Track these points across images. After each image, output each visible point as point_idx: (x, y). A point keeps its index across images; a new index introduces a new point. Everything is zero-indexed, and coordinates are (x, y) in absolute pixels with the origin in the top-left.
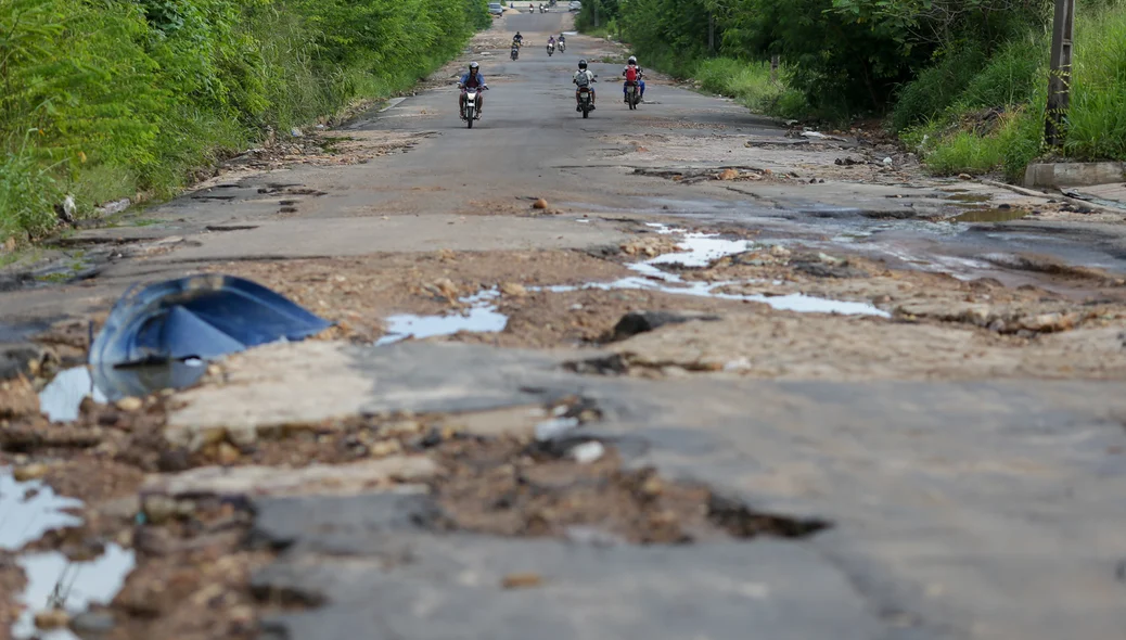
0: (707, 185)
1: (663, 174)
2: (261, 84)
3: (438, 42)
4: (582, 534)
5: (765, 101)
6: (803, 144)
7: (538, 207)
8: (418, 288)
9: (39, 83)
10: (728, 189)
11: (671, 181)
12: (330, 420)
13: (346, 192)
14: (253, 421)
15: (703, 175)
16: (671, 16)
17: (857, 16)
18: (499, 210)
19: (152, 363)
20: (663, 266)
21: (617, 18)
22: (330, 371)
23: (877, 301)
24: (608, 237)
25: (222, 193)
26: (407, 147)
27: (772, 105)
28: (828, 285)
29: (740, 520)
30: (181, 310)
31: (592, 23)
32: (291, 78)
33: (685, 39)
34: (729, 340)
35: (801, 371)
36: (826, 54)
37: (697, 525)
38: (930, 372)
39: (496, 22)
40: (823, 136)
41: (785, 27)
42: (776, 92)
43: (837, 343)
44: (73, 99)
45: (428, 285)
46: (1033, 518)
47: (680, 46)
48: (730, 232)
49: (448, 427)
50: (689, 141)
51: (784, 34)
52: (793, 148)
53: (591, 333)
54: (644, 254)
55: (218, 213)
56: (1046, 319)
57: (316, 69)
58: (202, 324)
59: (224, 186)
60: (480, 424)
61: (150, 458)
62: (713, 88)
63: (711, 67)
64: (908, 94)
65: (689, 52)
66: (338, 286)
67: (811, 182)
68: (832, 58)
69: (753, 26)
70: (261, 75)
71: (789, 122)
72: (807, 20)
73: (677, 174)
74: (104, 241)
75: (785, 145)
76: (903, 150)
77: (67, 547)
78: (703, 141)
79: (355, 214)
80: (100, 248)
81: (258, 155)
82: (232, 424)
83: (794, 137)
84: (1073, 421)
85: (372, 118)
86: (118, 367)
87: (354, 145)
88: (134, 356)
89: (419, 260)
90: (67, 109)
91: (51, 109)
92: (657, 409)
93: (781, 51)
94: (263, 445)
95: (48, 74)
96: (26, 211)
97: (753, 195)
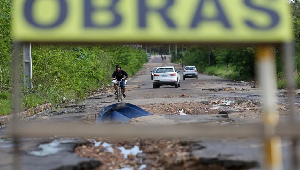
0: (221, 92)
1: (209, 90)
2: (101, 72)
5: (226, 76)
6: (241, 84)
7: (183, 96)
8: (165, 109)
9: (57, 69)
10: (227, 92)
11: (212, 91)
13: (131, 95)
15: (220, 89)
16: (198, 56)
17: (253, 51)
18: (174, 97)
21: (182, 58)
24: (205, 100)
25: (98, 97)
26: (139, 88)
27: (229, 77)
30: (116, 111)
31: (175, 60)
32: (107, 71)
33: (202, 62)
36: (244, 62)
39: (150, 61)
40: (245, 82)
41: (233, 55)
42: (229, 74)
44: (65, 73)
45: (167, 109)
47: (201, 64)
50: (211, 84)
51: (233, 57)
52: (238, 85)
54: (215, 103)
58: (121, 115)
59: (98, 96)
62: (211, 74)
63: (210, 69)
65: (203, 66)
67: (248, 90)
68: (246, 63)
69: (224, 55)
70: (100, 70)
71: (235, 80)
72: (239, 53)
73: (213, 89)
74: (76, 106)
75: (236, 85)
77: (126, 146)
78: (215, 84)
79: (137, 99)
80: (76, 108)
81: (102, 90)
83: (238, 83)
89: (161, 105)
90: (63, 75)
91: (60, 75)
93: (232, 62)
95: (59, 66)
97: (235, 93)
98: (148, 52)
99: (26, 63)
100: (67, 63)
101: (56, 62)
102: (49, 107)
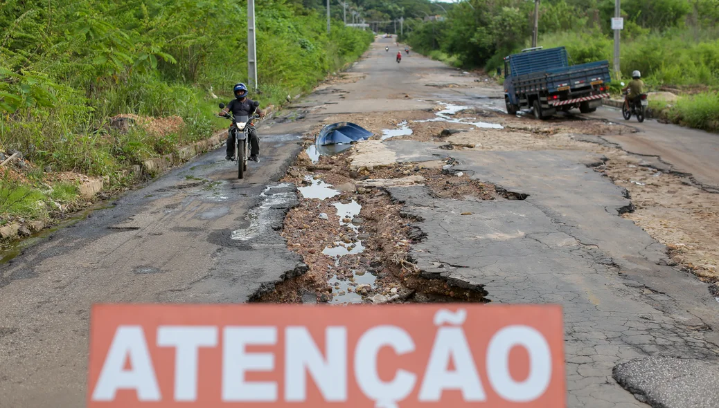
0: (445, 89)
1: (433, 86)
2: (327, 62)
3: (364, 47)
4: (467, 197)
6: (464, 76)
7: (407, 96)
8: (387, 122)
9: (281, 68)
10: (452, 90)
11: (436, 88)
12: (391, 164)
13: (355, 92)
14: (372, 165)
15: (444, 86)
18: (397, 98)
19: (331, 144)
20: (444, 114)
22: (383, 149)
23: (501, 124)
24: (429, 106)
25: (322, 92)
26: (364, 77)
27: (452, 64)
28: (487, 119)
29: (506, 194)
30: (337, 131)
32: (333, 60)
34: (474, 138)
35: (496, 147)
37: (494, 194)
38: (528, 147)
39: (376, 41)
40: (469, 73)
41: (457, 45)
42: (455, 61)
43: (501, 139)
44: (289, 71)
45: (389, 121)
46: (576, 193)
47: (425, 47)
48: (458, 104)
49: (420, 166)
50: (435, 75)
51: (457, 47)
53: (435, 134)
54: (438, 110)
55: (325, 99)
56: (546, 129)
57: (339, 57)
58: (345, 136)
59: (322, 90)
60: (428, 165)
61: (347, 173)
62: (435, 58)
64: (489, 62)
65: (428, 49)
66: (367, 121)
67: (471, 87)
68: (469, 53)
69: (449, 44)
70: (326, 59)
71: (458, 69)
73: (436, 85)
74: (300, 107)
75: (460, 76)
76: (490, 77)
77: (342, 200)
79: (360, 99)
80: (299, 109)
81: (327, 80)
82: (367, 165)
83: (461, 73)
84: (572, 164)
85: (351, 69)
86: (323, 146)
87: (349, 77)
88: (326, 143)
89: (384, 113)
90: (288, 73)
91: (284, 74)
92: (471, 161)
94: (375, 171)
95: (283, 65)
96: (280, 100)
97: (459, 92)
98: (375, 31)
99: (251, 63)
100: (292, 62)
101: (281, 60)
102: (272, 109)
